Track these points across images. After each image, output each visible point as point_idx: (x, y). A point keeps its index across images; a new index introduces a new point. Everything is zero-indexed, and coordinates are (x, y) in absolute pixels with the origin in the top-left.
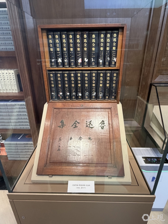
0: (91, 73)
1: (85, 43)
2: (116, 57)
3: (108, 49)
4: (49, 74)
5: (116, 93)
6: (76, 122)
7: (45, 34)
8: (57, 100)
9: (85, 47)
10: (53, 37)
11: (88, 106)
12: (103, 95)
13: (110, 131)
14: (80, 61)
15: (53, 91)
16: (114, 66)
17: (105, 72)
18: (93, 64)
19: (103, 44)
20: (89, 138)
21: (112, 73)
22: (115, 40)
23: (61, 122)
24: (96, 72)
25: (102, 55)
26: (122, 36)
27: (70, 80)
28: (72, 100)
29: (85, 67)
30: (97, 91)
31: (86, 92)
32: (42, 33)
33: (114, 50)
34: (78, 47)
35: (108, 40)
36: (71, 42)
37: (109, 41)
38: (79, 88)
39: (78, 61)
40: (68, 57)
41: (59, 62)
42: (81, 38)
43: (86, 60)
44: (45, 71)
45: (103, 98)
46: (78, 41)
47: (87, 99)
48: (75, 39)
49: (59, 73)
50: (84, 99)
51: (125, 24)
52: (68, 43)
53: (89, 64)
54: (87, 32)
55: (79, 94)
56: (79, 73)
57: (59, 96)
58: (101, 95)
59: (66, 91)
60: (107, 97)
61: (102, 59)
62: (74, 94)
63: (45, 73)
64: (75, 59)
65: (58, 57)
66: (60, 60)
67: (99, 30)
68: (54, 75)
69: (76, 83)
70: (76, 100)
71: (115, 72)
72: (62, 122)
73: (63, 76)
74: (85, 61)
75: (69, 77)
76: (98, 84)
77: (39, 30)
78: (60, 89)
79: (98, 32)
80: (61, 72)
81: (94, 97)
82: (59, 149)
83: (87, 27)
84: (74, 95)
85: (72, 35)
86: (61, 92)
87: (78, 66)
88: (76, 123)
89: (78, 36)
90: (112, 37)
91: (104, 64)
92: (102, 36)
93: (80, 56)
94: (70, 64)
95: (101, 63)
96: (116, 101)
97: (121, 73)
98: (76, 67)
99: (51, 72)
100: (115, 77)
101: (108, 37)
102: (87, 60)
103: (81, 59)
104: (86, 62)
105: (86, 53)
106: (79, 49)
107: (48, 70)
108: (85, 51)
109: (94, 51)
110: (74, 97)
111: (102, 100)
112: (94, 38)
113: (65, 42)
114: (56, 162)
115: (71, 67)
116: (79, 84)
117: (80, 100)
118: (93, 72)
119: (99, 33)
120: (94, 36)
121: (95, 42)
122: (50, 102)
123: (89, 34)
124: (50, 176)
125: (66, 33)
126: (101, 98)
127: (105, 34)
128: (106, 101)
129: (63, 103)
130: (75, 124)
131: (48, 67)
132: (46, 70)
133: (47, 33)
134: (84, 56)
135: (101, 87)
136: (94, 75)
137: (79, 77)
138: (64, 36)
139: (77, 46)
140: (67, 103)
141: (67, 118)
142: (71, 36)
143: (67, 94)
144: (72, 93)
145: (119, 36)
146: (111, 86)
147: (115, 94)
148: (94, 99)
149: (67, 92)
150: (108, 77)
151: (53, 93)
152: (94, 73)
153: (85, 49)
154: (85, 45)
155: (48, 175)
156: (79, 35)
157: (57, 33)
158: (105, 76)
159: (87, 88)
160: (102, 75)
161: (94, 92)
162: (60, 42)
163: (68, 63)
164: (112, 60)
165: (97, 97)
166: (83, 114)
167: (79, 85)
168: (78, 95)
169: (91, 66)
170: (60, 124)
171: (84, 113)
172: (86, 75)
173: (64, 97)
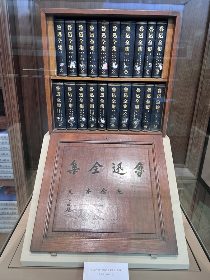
0: (121, 86)
1: (114, 38)
2: (162, 62)
3: (150, 49)
4: (54, 87)
5: (161, 119)
6: (97, 165)
7: (51, 23)
8: (65, 128)
9: (114, 45)
10: (64, 28)
11: (116, 139)
12: (139, 123)
13: (152, 180)
14: (105, 67)
15: (59, 114)
16: (158, 77)
17: (143, 85)
18: (126, 72)
19: (142, 42)
20: (118, 191)
21: (155, 88)
22: (161, 36)
23: (71, 165)
24: (130, 85)
25: (141, 58)
26: (172, 30)
27: (87, 98)
28: (90, 129)
29: (113, 76)
30: (130, 116)
31: (113, 117)
32: (47, 21)
33: (159, 52)
34: (103, 45)
35: (151, 36)
36: (92, 36)
37: (152, 38)
38: (102, 110)
39: (101, 67)
40: (86, 61)
41: (71, 67)
42: (108, 31)
43: (115, 66)
44: (49, 81)
45: (140, 128)
46: (104, 35)
47: (113, 128)
48: (98, 32)
49: (70, 86)
50: (109, 129)
51: (178, 12)
52: (88, 39)
53: (120, 72)
54: (118, 23)
55: (101, 120)
56: (102, 86)
57: (69, 122)
58: (136, 122)
59: (81, 116)
60: (146, 126)
61: (140, 64)
62: (93, 119)
63: (48, 85)
64: (97, 63)
65: (71, 59)
66: (73, 65)
67: (137, 19)
68: (63, 88)
69: (97, 103)
70: (96, 129)
71: (160, 86)
72: (74, 164)
73: (76, 91)
74: (112, 68)
75: (87, 92)
76: (133, 104)
77: (43, 15)
78: (70, 111)
79: (135, 23)
80: (74, 84)
81: (124, 126)
82: (69, 209)
83: (119, 14)
84: (93, 122)
85: (94, 25)
86: (72, 117)
87: (101, 76)
88: (97, 167)
89: (104, 28)
90: (156, 31)
91: (143, 73)
92: (142, 29)
93: (105, 60)
94: (88, 72)
95: (138, 72)
96: (160, 132)
97: (170, 88)
98: (98, 77)
99: (57, 84)
100: (159, 94)
101: (150, 31)
102: (117, 65)
103: (107, 64)
104: (115, 69)
105: (115, 55)
106: (103, 48)
107: (52, 80)
108: (113, 52)
109: (128, 52)
110: (92, 125)
111: (137, 130)
112: (128, 33)
113: (83, 36)
114: (63, 230)
115: (90, 76)
116: (102, 103)
117: (103, 129)
118: (126, 85)
119: (136, 25)
120: (128, 29)
121: (129, 37)
122: (54, 132)
123: (121, 25)
124: (53, 254)
125: (84, 22)
126: (135, 127)
127: (146, 26)
128: (144, 132)
129: (75, 134)
130: (95, 168)
131: (52, 75)
132: (50, 79)
133: (54, 21)
134: (112, 60)
135: (137, 110)
136: (126, 89)
137: (102, 92)
138: (81, 27)
139: (101, 43)
140: (81, 134)
141: (81, 157)
142: (92, 28)
143: (81, 120)
144: (91, 118)
145: (167, 30)
146: (153, 108)
147: (159, 121)
148: (124, 128)
149: (83, 117)
150: (149, 93)
151: (58, 118)
152: (126, 87)
153: (114, 48)
154: (115, 42)
155: (50, 253)
156: (106, 26)
157: (71, 22)
158: (144, 92)
159: (115, 111)
160: (138, 90)
161: (126, 117)
162: (74, 36)
163: (86, 70)
164: (156, 66)
165: (130, 125)
166: (107, 152)
167: (102, 106)
168: (99, 122)
169: (123, 76)
170: (71, 168)
171: (109, 150)
172: (114, 90)
173: (77, 125)
